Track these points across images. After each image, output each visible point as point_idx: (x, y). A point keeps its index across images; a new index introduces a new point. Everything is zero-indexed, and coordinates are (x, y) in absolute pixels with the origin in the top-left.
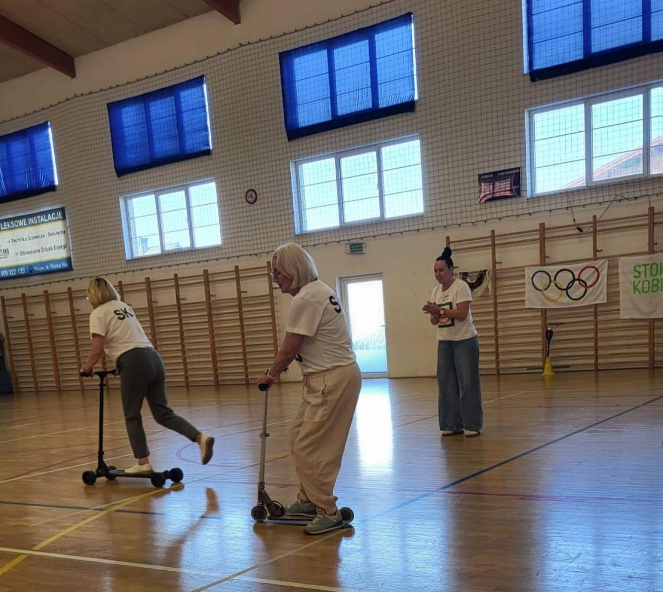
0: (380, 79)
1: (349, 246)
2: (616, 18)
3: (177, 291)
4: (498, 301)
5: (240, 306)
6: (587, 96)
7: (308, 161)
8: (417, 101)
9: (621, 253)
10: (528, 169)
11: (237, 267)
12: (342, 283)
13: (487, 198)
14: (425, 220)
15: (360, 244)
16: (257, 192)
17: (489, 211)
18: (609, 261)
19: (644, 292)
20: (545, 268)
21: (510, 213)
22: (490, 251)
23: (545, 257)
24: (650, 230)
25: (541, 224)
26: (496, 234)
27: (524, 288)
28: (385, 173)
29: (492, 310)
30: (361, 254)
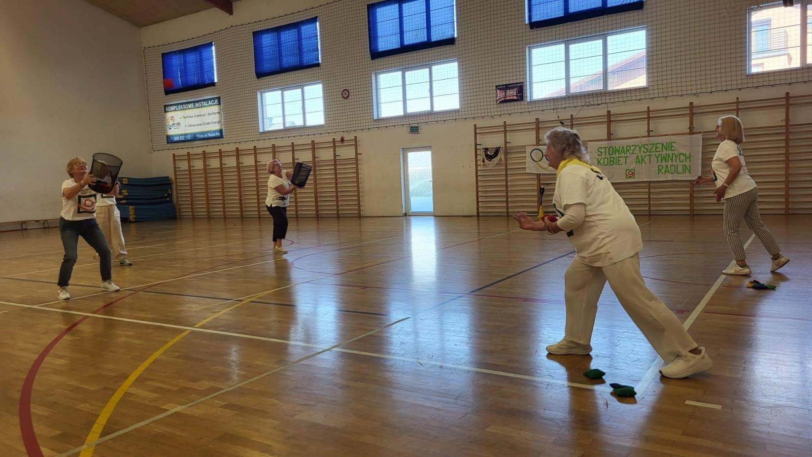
0: (432, 23)
1: (409, 128)
3: (293, 153)
4: (508, 167)
5: (335, 165)
6: (566, 40)
7: (384, 73)
8: (456, 38)
9: (589, 139)
10: (528, 83)
11: (334, 139)
12: (405, 153)
13: (501, 100)
14: (460, 113)
15: (417, 127)
16: (349, 91)
17: (502, 109)
19: (605, 165)
20: (539, 147)
21: (516, 111)
22: (503, 135)
23: (539, 140)
24: (608, 125)
25: (536, 119)
26: (507, 124)
27: (526, 159)
28: (434, 83)
29: (504, 173)
30: (418, 133)
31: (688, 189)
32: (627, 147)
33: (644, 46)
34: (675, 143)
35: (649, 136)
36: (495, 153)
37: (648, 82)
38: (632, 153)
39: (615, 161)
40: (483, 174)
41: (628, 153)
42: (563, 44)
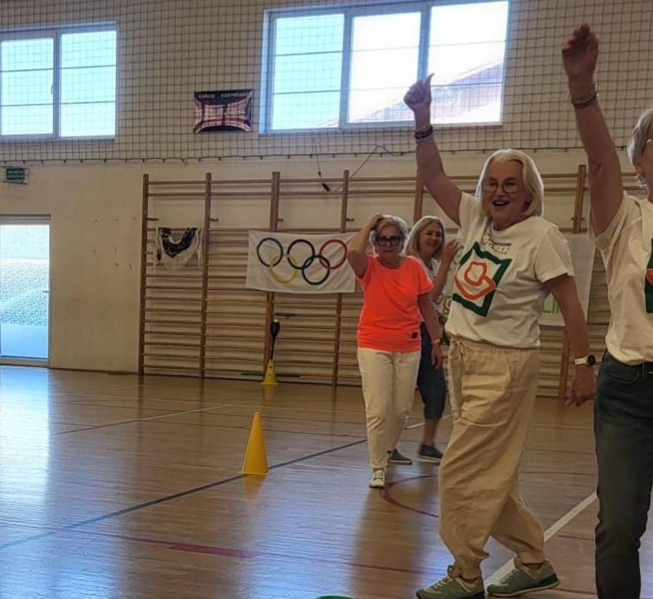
1: (5, 170)
4: (210, 274)
6: (347, 4)
10: (263, 93)
13: (204, 126)
14: (116, 148)
15: (21, 169)
17: (206, 146)
20: (276, 235)
21: (234, 152)
22: (204, 202)
23: (278, 220)
24: (417, 201)
25: (274, 173)
26: (213, 179)
27: (246, 259)
28: (63, 73)
29: (200, 285)
30: (22, 183)
31: (560, 345)
33: (504, 36)
36: (184, 240)
37: (504, 114)
40: (156, 284)
42: (340, 12)
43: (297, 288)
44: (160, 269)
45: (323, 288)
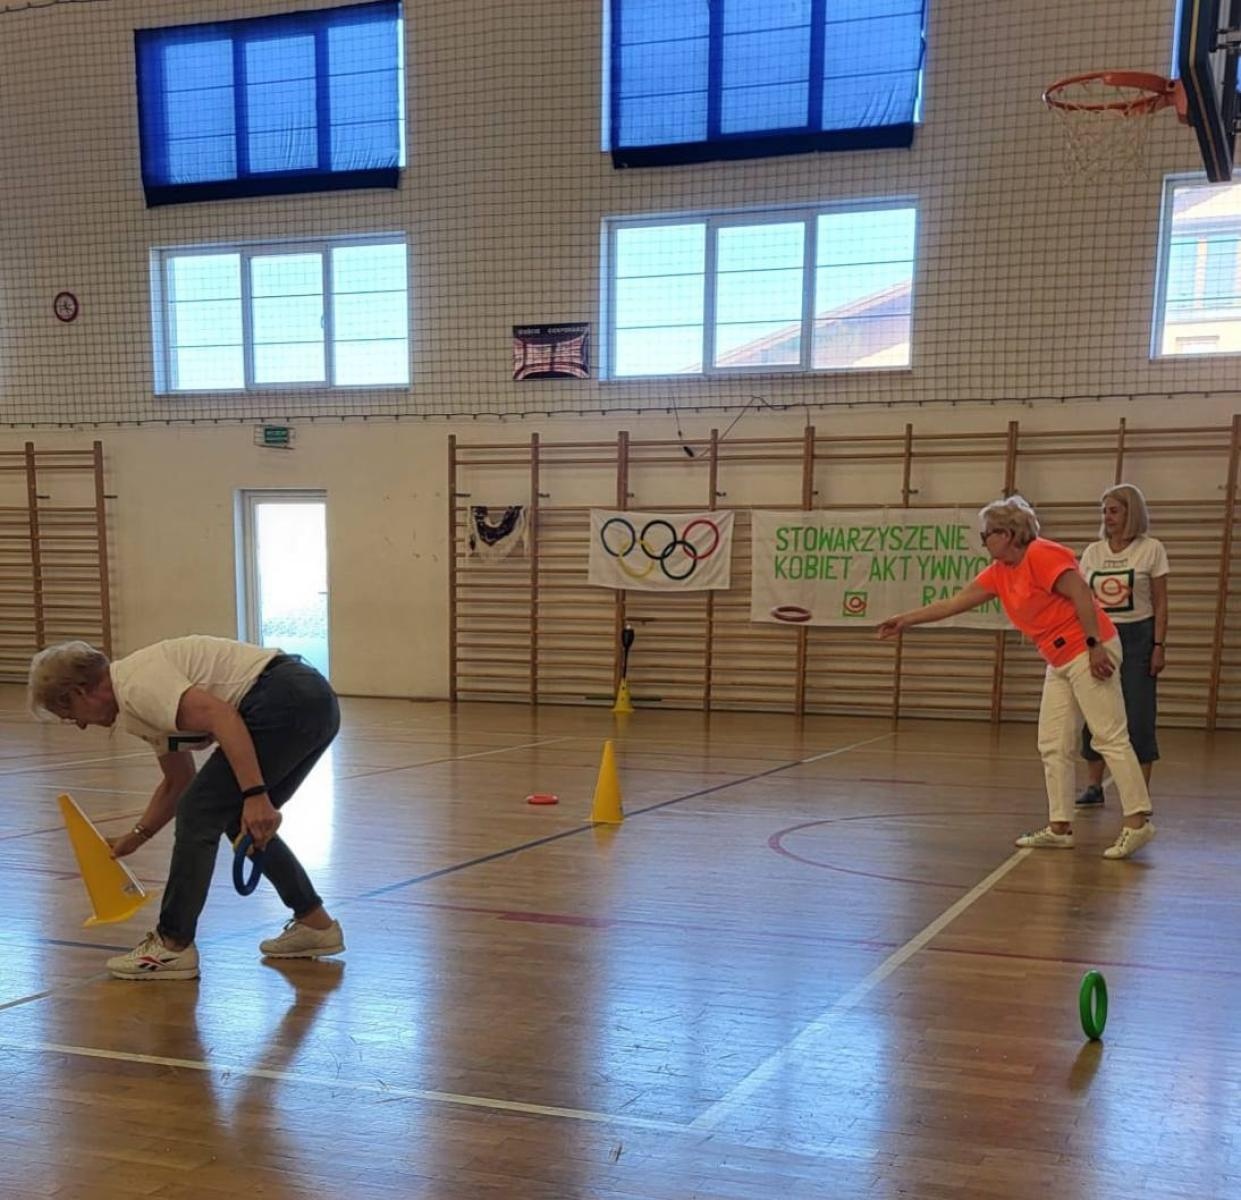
0: (335, 116)
1: (261, 430)
2: (765, 78)
4: (541, 566)
5: (34, 525)
6: (709, 211)
7: (186, 252)
8: (405, 169)
9: (757, 503)
10: (603, 328)
11: (29, 445)
12: (247, 502)
13: (529, 371)
14: (411, 399)
15: (285, 429)
16: (79, 299)
17: (531, 397)
18: (736, 515)
19: (792, 576)
20: (625, 515)
21: (567, 406)
22: (529, 472)
23: (627, 495)
24: (806, 468)
25: (621, 433)
26: (541, 441)
27: (588, 547)
28: (337, 299)
29: (528, 582)
30: (285, 448)
31: (991, 654)
32: (851, 530)
33: (910, 254)
34: (968, 527)
35: (907, 506)
36: (505, 522)
37: (913, 356)
38: (863, 549)
39: (818, 568)
40: (470, 581)
41: (852, 548)
42: (701, 222)
43: (654, 583)
44: (474, 562)
45: (687, 585)
